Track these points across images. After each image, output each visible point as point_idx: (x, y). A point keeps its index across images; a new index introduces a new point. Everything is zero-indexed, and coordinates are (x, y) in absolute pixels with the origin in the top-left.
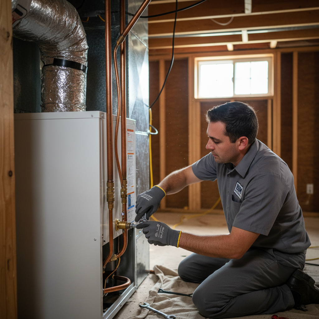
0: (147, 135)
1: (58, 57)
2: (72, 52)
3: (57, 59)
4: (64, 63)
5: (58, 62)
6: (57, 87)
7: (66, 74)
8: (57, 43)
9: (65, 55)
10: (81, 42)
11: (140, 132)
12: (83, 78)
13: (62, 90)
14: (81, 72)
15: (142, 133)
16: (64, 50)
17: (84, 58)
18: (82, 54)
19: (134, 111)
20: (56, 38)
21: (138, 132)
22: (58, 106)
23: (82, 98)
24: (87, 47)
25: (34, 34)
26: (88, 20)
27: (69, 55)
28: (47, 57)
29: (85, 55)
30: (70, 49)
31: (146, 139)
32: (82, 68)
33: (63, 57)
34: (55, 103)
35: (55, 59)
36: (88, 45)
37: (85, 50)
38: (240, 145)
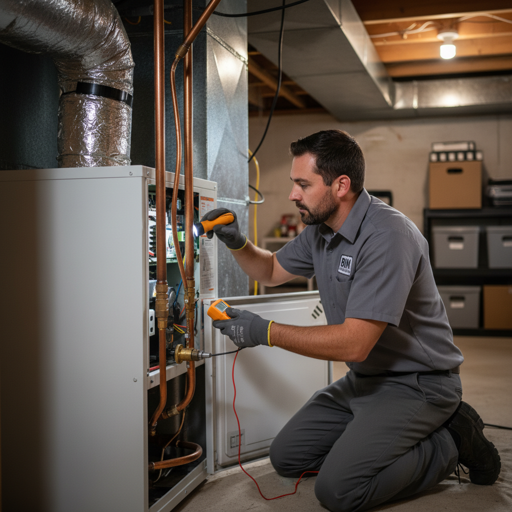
0: (245, 204)
1: (84, 79)
2: (107, 72)
3: (83, 83)
4: (93, 89)
5: (84, 88)
6: (82, 129)
7: (96, 106)
8: (82, 57)
9: (97, 76)
10: (122, 56)
11: (230, 199)
12: (126, 113)
13: (90, 133)
14: (122, 104)
15: (233, 201)
16: (94, 68)
17: (127, 81)
18: (124, 75)
19: (217, 166)
20: (79, 49)
21: (227, 199)
22: (84, 160)
23: (124, 146)
24: (131, 63)
25: (41, 41)
26: (139, 21)
27: (102, 76)
28: (67, 80)
29: (129, 76)
30: (104, 66)
31: (243, 211)
32: (123, 98)
33: (92, 79)
34: (78, 155)
35: (79, 83)
36: (134, 61)
37: (129, 68)
38: (339, 190)
